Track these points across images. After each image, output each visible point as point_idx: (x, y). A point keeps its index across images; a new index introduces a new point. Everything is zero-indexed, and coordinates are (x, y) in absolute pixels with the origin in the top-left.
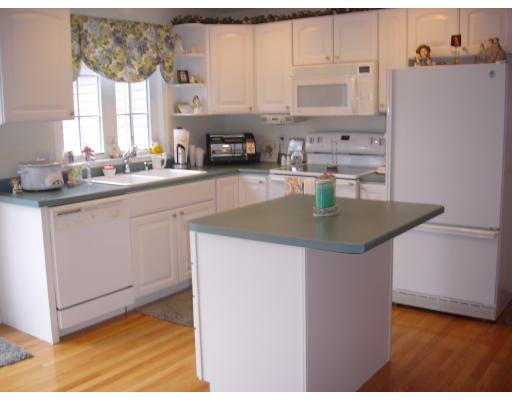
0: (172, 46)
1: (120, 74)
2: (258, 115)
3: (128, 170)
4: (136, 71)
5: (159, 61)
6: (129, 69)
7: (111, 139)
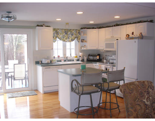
0: (80, 34)
1: (66, 41)
2: (99, 50)
3: (67, 61)
4: (70, 40)
5: (76, 37)
6: (68, 39)
7: (65, 54)
